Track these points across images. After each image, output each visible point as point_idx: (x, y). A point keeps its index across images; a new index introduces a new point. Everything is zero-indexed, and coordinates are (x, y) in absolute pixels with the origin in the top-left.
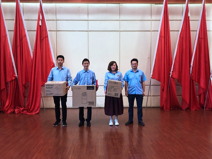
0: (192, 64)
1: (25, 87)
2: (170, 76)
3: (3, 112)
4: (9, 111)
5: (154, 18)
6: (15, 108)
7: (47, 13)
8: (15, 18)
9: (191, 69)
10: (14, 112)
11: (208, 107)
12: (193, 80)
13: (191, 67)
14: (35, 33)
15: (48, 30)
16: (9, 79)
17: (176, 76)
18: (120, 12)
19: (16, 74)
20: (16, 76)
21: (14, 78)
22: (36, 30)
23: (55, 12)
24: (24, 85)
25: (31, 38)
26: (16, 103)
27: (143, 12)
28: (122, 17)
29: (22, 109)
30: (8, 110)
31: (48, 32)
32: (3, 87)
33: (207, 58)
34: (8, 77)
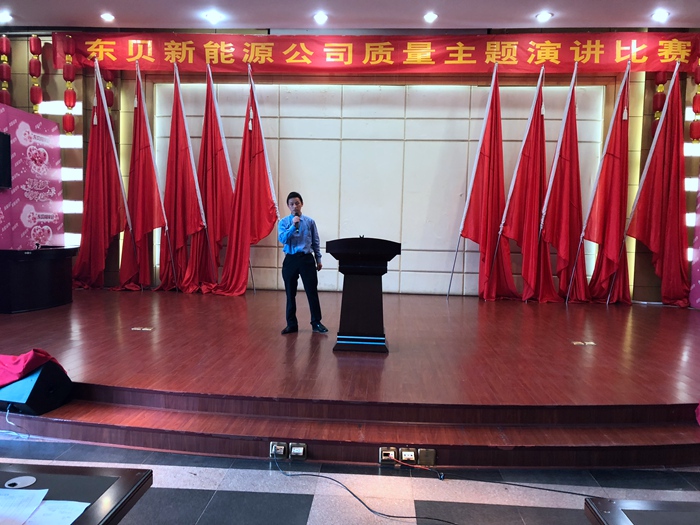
0: (544, 211)
1: (220, 246)
2: (500, 233)
3: (180, 291)
4: (191, 290)
5: (475, 113)
6: (200, 284)
7: (261, 102)
8: (203, 113)
9: (542, 220)
10: (199, 291)
11: (575, 298)
12: (545, 243)
13: (543, 217)
14: (241, 140)
15: (263, 136)
16: (191, 231)
17: (511, 234)
18: (406, 102)
19: (204, 220)
20: (205, 224)
21: (200, 229)
22: (242, 135)
24: (217, 243)
25: (232, 151)
26: (203, 275)
27: (454, 102)
28: (411, 113)
29: (213, 286)
30: (188, 287)
31: (265, 141)
32: (180, 244)
33: (575, 198)
34: (189, 227)
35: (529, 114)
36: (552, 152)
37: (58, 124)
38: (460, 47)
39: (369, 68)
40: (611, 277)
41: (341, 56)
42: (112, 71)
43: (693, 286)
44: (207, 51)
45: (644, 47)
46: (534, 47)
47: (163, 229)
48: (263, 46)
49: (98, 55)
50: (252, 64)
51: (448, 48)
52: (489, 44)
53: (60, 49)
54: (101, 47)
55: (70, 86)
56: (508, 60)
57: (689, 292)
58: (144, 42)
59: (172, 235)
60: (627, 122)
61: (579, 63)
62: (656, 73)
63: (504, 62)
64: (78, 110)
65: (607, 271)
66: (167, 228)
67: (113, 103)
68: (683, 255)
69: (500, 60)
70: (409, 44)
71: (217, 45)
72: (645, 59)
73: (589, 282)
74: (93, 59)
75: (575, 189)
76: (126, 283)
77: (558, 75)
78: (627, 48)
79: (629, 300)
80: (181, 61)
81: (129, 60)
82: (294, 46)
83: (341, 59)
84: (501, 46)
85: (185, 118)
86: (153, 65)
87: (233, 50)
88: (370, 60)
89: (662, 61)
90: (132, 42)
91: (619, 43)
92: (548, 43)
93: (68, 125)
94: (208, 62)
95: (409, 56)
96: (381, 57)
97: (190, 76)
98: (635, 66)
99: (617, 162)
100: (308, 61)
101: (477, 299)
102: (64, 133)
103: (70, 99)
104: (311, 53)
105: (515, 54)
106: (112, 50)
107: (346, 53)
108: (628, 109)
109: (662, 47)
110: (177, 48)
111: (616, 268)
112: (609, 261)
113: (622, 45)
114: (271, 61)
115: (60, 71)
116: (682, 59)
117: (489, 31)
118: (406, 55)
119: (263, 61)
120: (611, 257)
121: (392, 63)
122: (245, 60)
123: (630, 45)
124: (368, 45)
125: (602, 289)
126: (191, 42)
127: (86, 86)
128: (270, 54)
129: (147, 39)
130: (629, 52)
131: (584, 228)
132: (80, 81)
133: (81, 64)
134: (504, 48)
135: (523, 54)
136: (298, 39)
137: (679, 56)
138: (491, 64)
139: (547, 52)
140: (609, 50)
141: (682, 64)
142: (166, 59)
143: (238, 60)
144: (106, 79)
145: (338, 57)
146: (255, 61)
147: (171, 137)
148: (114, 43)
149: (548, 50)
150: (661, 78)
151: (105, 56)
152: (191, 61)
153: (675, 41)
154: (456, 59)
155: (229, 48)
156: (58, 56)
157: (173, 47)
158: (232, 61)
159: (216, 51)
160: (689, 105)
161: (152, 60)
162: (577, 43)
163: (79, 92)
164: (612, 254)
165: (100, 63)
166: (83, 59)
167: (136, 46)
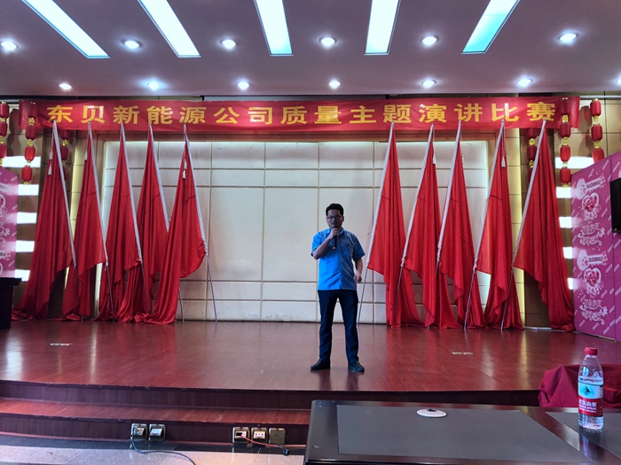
0: (439, 246)
1: (154, 280)
2: (402, 265)
3: (116, 321)
4: (125, 319)
5: (378, 165)
6: (134, 314)
7: (196, 156)
8: (144, 166)
9: (439, 253)
10: (133, 321)
11: (472, 324)
12: (442, 274)
13: (439, 250)
14: (176, 189)
15: (195, 184)
16: (128, 266)
17: (412, 267)
18: (320, 156)
19: (140, 256)
20: (141, 260)
21: (136, 264)
22: (177, 184)
23: (209, 155)
24: (151, 276)
25: (168, 198)
26: (138, 306)
27: (359, 156)
28: (323, 165)
29: (146, 316)
30: (123, 317)
31: (196, 188)
32: (118, 278)
33: (466, 234)
34: (127, 263)
35: (423, 164)
36: (444, 196)
37: (18, 176)
38: (363, 109)
39: (286, 127)
40: (503, 304)
41: (263, 117)
42: (68, 131)
43: (576, 312)
44: (150, 114)
45: (515, 108)
46: (424, 109)
47: (104, 264)
48: (197, 109)
49: (56, 119)
50: (187, 124)
51: (352, 111)
52: (386, 106)
53: (25, 113)
54: (60, 112)
55: (30, 143)
56: (404, 119)
57: (573, 317)
58: (96, 107)
59: (112, 270)
60: (506, 168)
61: (463, 121)
62: (527, 129)
63: (400, 121)
64: (36, 163)
65: (499, 299)
66: (107, 264)
67: (67, 157)
68: (565, 285)
69: (396, 119)
70: (320, 108)
71: (158, 109)
72: (517, 118)
73: (484, 310)
74: (52, 122)
75: (465, 227)
76: (67, 314)
77: (445, 132)
78: (502, 110)
79: (521, 325)
80: (127, 122)
81: (83, 122)
82: (223, 110)
83: (263, 120)
84: (396, 108)
85: (129, 171)
86: (103, 126)
87: (171, 113)
88: (287, 120)
89: (531, 120)
90: (86, 108)
91: (494, 105)
92: (436, 105)
93: (26, 176)
94: (150, 123)
95: (320, 117)
96: (296, 119)
97: (135, 134)
98: (508, 124)
99: (500, 202)
100: (235, 122)
101: (385, 327)
102: (23, 183)
103: (30, 155)
104: (237, 116)
105: (408, 115)
106: (69, 114)
107: (267, 116)
108: (505, 158)
109: (530, 109)
110: (124, 112)
111: (506, 296)
112: (500, 290)
113: (497, 107)
114: (203, 121)
115: (24, 132)
116: (548, 118)
117: (387, 96)
118: (317, 116)
119: (196, 122)
120: (500, 286)
121: (305, 123)
122: (181, 121)
123: (503, 107)
124: (285, 109)
125: (496, 315)
126: (136, 107)
127: (45, 144)
128: (203, 116)
129: (99, 105)
130: (503, 113)
131: (476, 260)
132: (40, 140)
133: (42, 125)
134: (399, 110)
135: (415, 114)
136: (226, 105)
137: (545, 116)
138: (389, 123)
139: (435, 113)
140: (486, 112)
141: (548, 122)
142: (115, 121)
143: (176, 121)
144: (62, 138)
145: (260, 118)
146: (190, 122)
147: (115, 187)
148: (71, 108)
149: (436, 112)
150: (531, 133)
151: (63, 119)
152: (135, 122)
153: (541, 103)
154: (359, 119)
155: (168, 111)
156: (23, 119)
157: (121, 111)
158: (170, 122)
159: (157, 114)
160: (558, 156)
161: (103, 122)
162: (460, 105)
163: (38, 148)
164: (502, 284)
165: (58, 124)
166: (44, 121)
167: (89, 110)
